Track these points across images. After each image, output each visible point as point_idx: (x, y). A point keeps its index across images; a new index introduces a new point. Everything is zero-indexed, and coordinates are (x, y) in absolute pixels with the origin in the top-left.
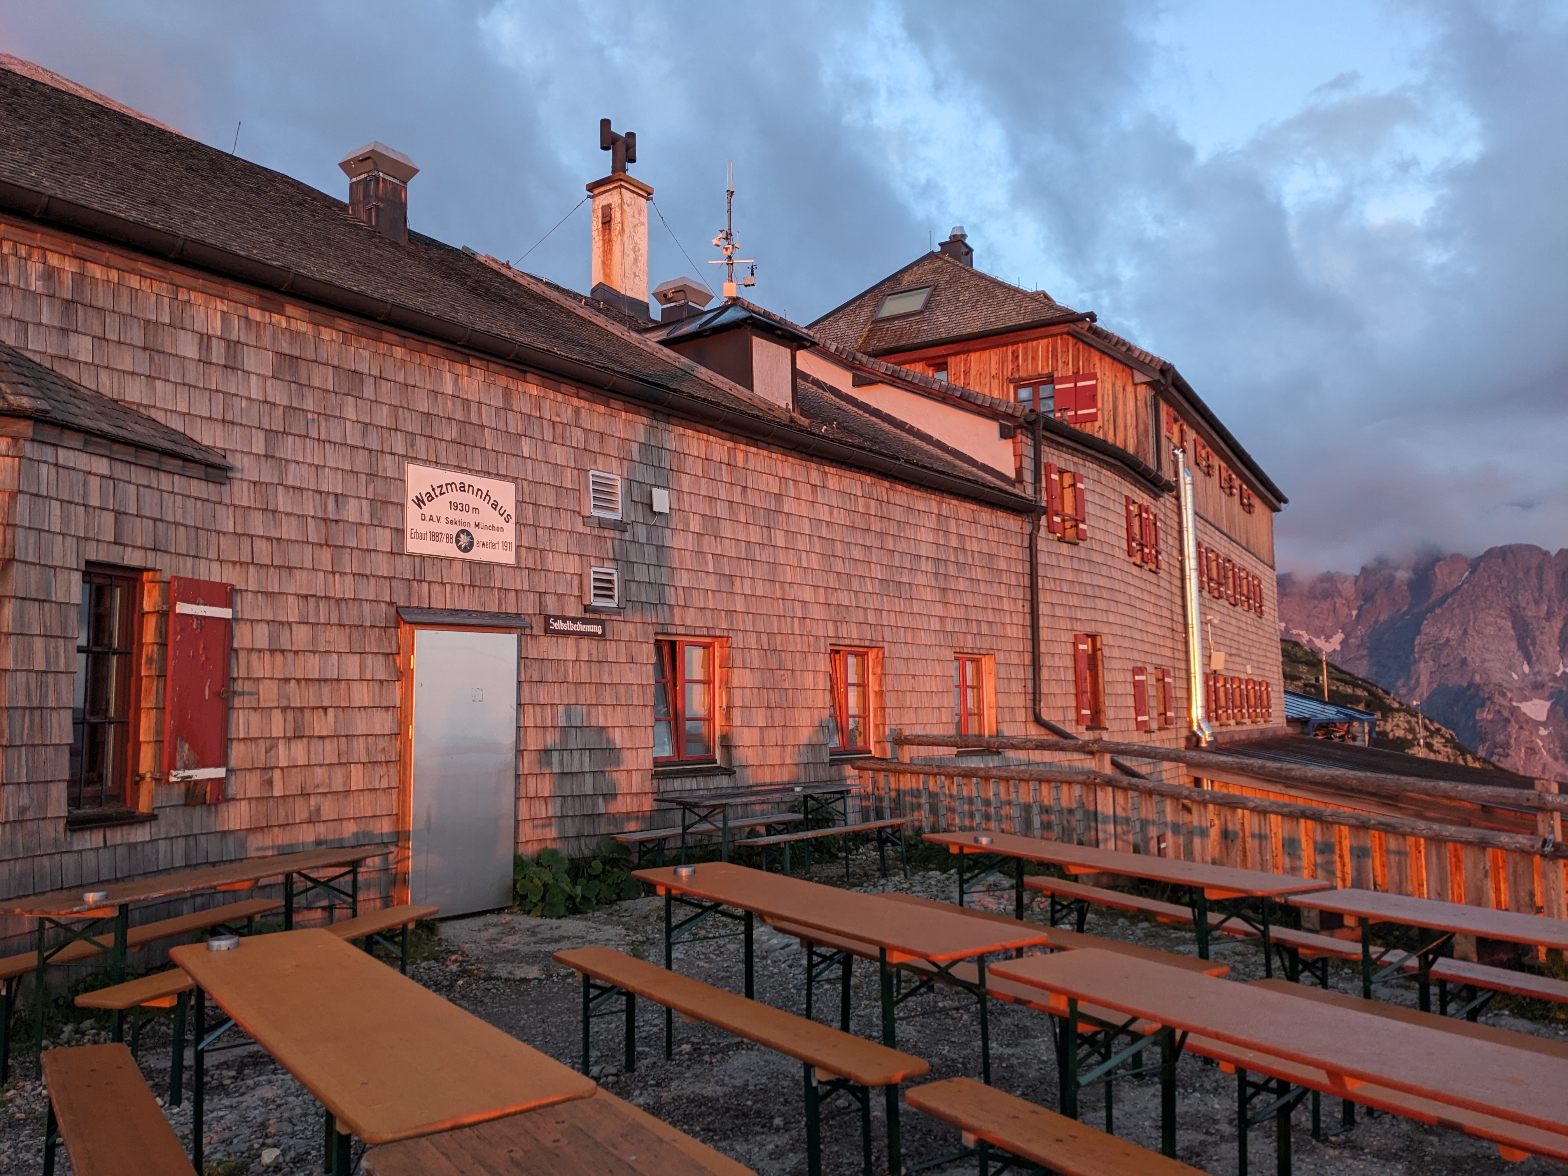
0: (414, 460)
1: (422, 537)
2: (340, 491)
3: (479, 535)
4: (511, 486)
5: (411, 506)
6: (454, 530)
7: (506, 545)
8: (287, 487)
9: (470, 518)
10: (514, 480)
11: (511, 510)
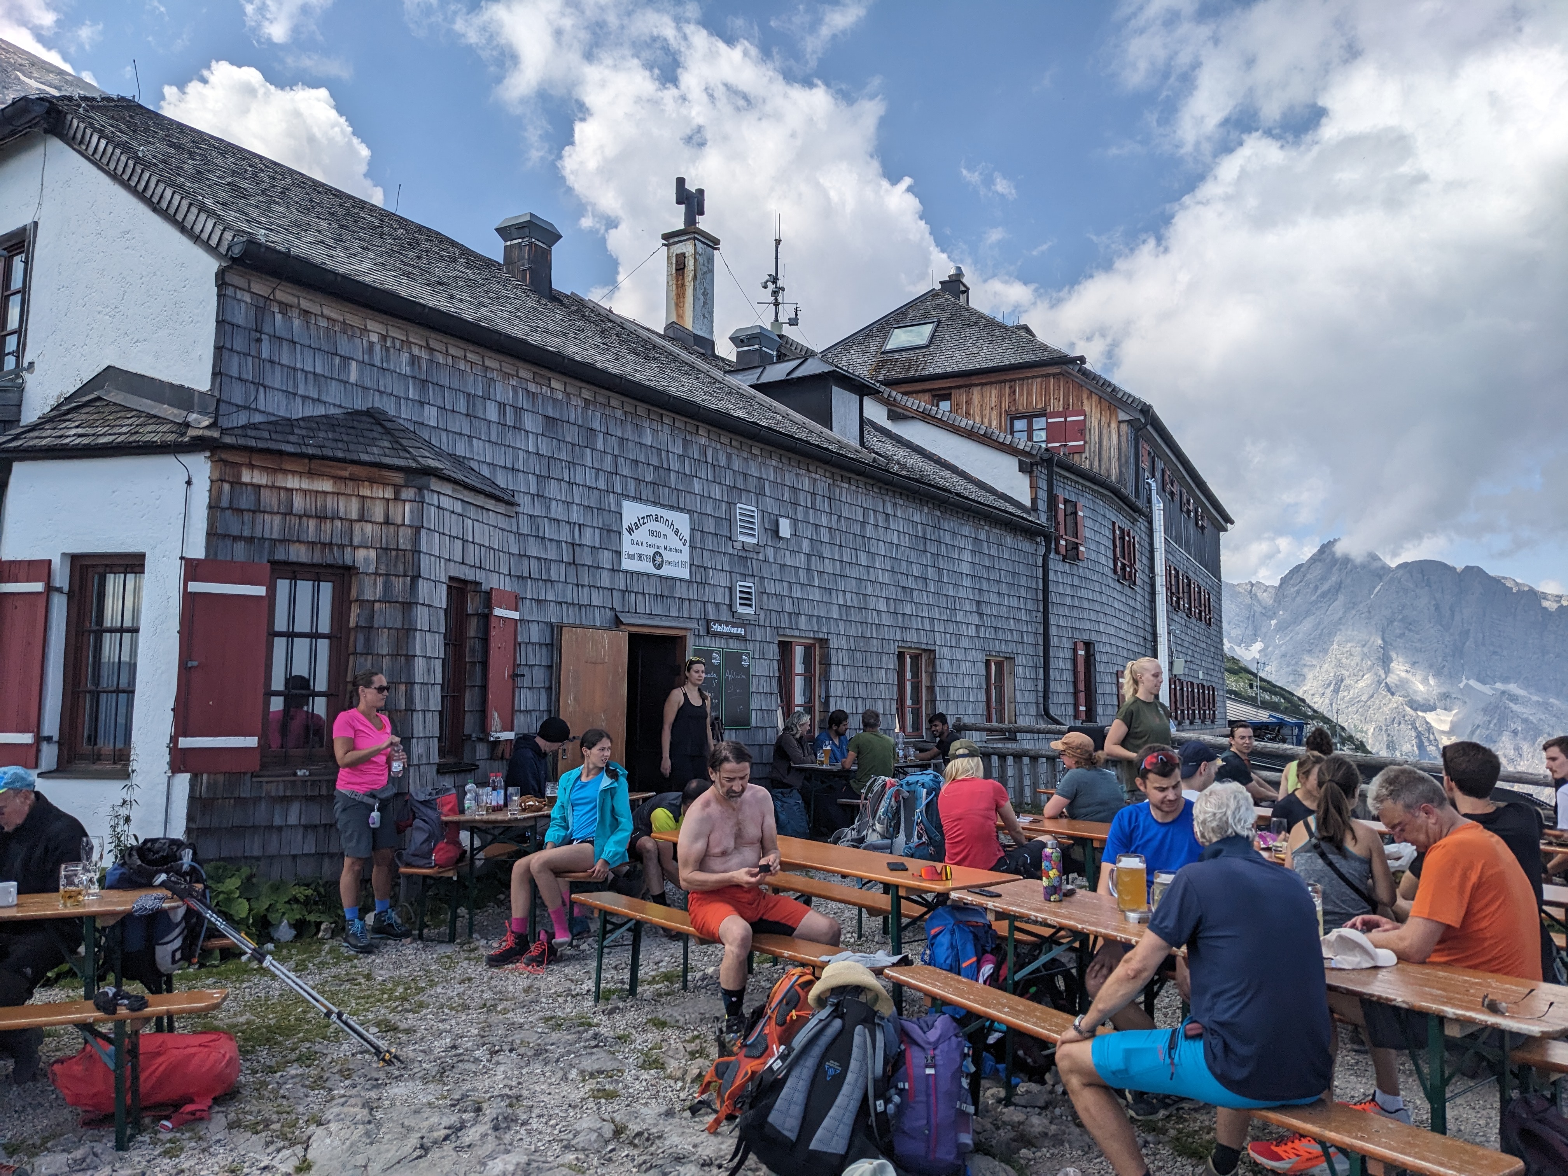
0: (627, 497)
1: (631, 557)
2: (581, 522)
3: (667, 556)
4: (686, 517)
5: (625, 532)
6: (651, 552)
7: (684, 563)
8: (550, 519)
9: (661, 542)
10: (689, 512)
11: (687, 537)
